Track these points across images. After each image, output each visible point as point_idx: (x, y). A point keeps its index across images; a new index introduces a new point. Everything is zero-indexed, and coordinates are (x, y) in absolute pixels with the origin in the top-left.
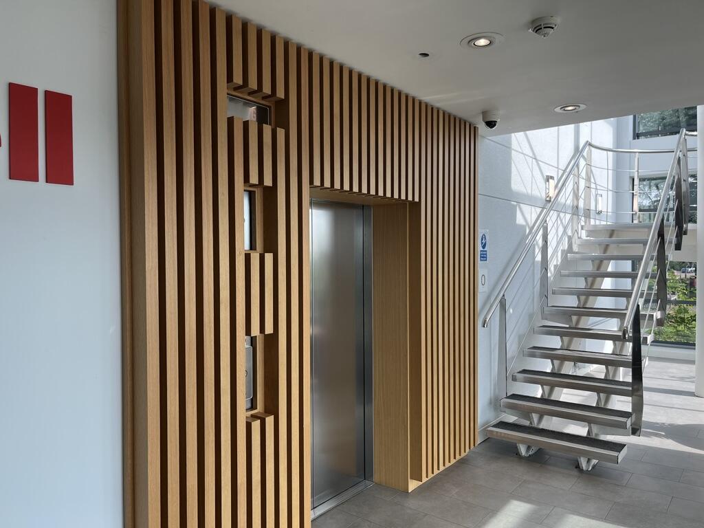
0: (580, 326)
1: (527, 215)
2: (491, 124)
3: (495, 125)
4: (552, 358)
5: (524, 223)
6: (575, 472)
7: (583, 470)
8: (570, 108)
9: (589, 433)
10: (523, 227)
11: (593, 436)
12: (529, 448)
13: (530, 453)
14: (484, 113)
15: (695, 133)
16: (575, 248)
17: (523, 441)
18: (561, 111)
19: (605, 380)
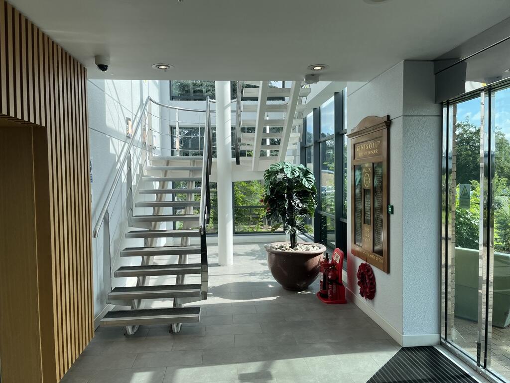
0: (157, 229)
1: (116, 147)
2: (103, 67)
3: (106, 69)
4: (142, 254)
5: (115, 153)
6: (169, 336)
7: (174, 332)
8: (163, 67)
9: (175, 304)
10: (114, 156)
11: (178, 306)
12: (133, 327)
13: (135, 331)
14: (97, 58)
15: (214, 100)
16: (145, 173)
17: (129, 323)
18: (156, 68)
19: (179, 265)
